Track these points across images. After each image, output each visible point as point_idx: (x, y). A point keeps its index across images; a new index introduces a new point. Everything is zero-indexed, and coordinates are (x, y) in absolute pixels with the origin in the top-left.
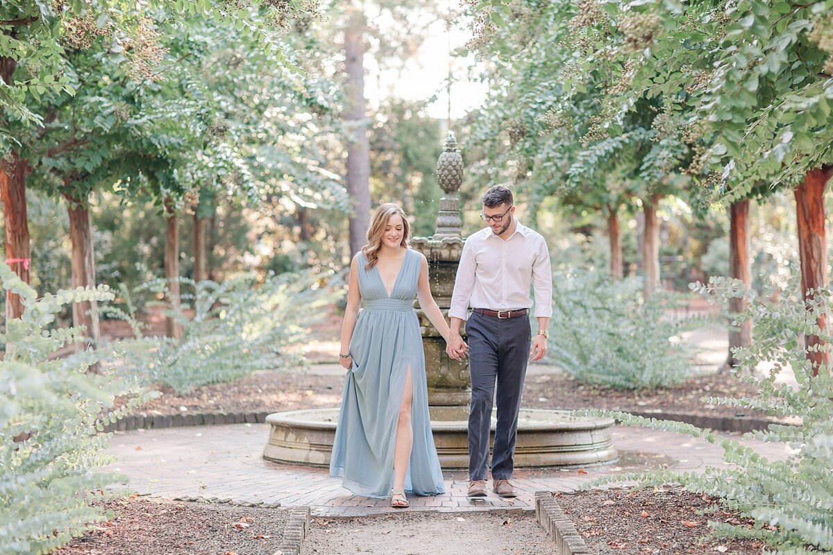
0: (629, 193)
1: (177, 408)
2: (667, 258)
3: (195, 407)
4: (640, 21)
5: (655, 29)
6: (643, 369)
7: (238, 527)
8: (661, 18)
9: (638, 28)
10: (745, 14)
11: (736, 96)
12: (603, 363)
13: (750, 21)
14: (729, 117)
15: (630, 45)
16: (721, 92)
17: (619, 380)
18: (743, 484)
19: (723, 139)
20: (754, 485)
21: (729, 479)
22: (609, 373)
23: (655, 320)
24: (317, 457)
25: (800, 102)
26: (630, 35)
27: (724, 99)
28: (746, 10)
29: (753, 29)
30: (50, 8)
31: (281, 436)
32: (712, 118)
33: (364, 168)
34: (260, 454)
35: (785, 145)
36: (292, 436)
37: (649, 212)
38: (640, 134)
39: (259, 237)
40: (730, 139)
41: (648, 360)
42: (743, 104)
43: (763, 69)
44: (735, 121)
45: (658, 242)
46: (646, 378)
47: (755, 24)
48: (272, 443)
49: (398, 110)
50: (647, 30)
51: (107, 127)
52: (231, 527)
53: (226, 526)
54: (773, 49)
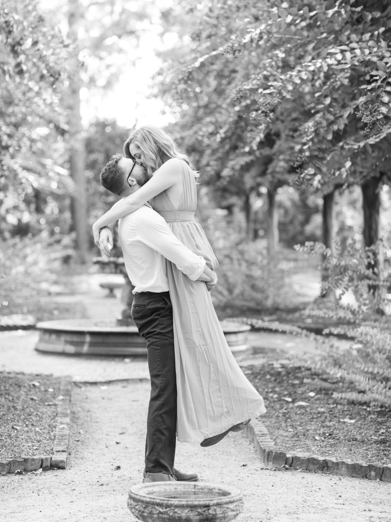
0: (259, 185)
2: (282, 227)
4: (268, 102)
5: (276, 106)
6: (267, 298)
7: (34, 385)
8: (280, 100)
9: (267, 106)
10: (326, 96)
11: (320, 142)
12: (242, 294)
13: (328, 101)
14: (316, 153)
15: (263, 115)
16: (312, 140)
17: (252, 304)
18: (325, 360)
19: (313, 165)
20: (331, 360)
21: (317, 359)
22: (246, 300)
23: (275, 266)
24: (71, 349)
25: (354, 145)
26: (263, 109)
27: (314, 143)
28: (326, 93)
29: (330, 105)
31: (47, 336)
32: (307, 154)
34: (33, 347)
35: (348, 169)
36: (54, 337)
37: (271, 196)
38: (266, 151)
39: (7, 211)
40: (317, 165)
41: (271, 292)
42: (324, 146)
43: (335, 127)
44: (320, 156)
45: (277, 216)
46: (269, 303)
47: (331, 102)
48: (41, 340)
50: (272, 107)
52: (29, 385)
53: (26, 385)
54: (341, 116)
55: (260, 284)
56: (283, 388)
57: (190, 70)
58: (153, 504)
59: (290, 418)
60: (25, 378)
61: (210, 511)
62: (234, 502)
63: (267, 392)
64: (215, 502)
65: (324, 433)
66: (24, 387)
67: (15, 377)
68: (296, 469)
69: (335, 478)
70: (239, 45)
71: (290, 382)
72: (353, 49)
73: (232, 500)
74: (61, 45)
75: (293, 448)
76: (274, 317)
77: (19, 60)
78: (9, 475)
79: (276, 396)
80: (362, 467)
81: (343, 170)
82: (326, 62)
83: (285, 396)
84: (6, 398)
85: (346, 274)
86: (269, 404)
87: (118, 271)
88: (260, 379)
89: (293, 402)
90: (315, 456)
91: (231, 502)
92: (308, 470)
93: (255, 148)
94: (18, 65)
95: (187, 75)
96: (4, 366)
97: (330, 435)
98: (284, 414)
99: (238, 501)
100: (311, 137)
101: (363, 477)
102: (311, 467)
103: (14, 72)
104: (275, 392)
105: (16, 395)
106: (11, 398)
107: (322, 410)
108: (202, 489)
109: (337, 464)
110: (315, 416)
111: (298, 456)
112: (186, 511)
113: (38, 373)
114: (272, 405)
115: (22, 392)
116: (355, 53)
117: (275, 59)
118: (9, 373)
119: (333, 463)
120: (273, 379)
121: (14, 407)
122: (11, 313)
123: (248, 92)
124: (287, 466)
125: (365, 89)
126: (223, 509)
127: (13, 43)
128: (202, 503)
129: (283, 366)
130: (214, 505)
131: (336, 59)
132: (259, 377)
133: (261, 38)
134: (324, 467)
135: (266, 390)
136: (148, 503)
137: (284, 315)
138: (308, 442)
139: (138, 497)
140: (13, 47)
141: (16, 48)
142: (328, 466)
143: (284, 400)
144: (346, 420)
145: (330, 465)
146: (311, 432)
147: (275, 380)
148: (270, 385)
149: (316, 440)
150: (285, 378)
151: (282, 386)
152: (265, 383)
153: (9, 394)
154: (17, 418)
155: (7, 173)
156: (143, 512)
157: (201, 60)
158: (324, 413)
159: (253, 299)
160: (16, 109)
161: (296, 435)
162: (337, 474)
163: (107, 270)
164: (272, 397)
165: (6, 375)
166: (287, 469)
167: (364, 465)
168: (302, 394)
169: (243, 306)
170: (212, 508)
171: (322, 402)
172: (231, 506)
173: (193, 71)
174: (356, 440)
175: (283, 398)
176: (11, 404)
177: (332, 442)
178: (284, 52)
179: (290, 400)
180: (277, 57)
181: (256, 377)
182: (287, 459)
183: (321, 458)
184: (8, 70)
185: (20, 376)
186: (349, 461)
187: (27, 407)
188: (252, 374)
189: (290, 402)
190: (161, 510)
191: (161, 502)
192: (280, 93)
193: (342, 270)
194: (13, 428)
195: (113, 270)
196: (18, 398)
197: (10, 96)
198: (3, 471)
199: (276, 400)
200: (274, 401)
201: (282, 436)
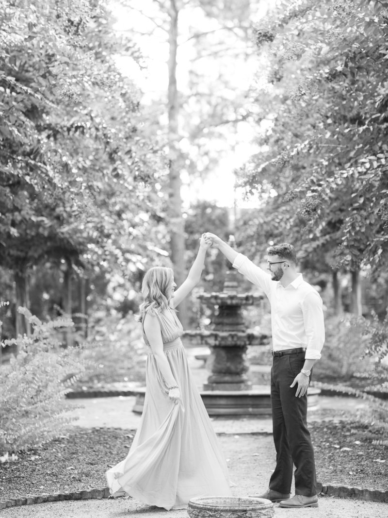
1: (81, 388)
3: (91, 388)
4: (310, 203)
5: (317, 206)
6: (342, 367)
7: (128, 437)
8: (320, 202)
9: (310, 206)
10: (361, 196)
11: (356, 234)
13: (361, 201)
14: (353, 243)
15: (307, 213)
16: (349, 232)
17: (329, 372)
19: (350, 253)
22: (324, 369)
26: (307, 209)
27: (350, 235)
30: (39, 187)
32: (345, 243)
33: (181, 245)
34: (131, 409)
35: (380, 255)
39: (114, 289)
40: (354, 253)
42: (359, 237)
44: (355, 245)
45: (360, 292)
46: (344, 371)
47: (364, 202)
48: (138, 403)
49: (203, 207)
50: (314, 207)
51: (46, 234)
52: (124, 437)
53: (122, 437)
54: (373, 213)
55: (336, 354)
56: (335, 439)
57: (254, 174)
58: (205, 509)
59: (334, 459)
60: (122, 432)
61: (247, 515)
62: (265, 508)
63: (322, 442)
64: (251, 508)
65: (357, 470)
66: (120, 438)
67: (113, 431)
68: (330, 496)
69: (359, 502)
70: (288, 157)
71: (343, 433)
72: (379, 159)
73: (264, 507)
74: (151, 151)
75: (330, 481)
76: (348, 383)
77: (115, 166)
78: (104, 499)
79: (328, 444)
80: (381, 493)
81: (376, 256)
82: (357, 170)
83: (335, 444)
84: (104, 446)
85: (385, 341)
86: (320, 451)
87: (204, 342)
88: (318, 432)
89: (340, 448)
90: (345, 486)
91: (263, 509)
92: (340, 496)
93: (318, 235)
94: (115, 169)
95: (251, 178)
96: (105, 424)
97: (361, 471)
98: (330, 457)
99: (268, 508)
100: (348, 230)
101: (382, 502)
102: (342, 494)
103: (112, 175)
104: (328, 441)
105: (113, 444)
106: (108, 446)
107: (361, 453)
108: (244, 501)
109: (362, 491)
110: (354, 458)
111: (332, 485)
112: (229, 514)
113: (132, 429)
114: (323, 451)
115: (118, 442)
116: (381, 162)
117: (321, 166)
118: (109, 429)
119: (359, 490)
120: (329, 431)
121: (110, 452)
122: (114, 381)
123: (299, 194)
124: (323, 493)
125: (384, 193)
126: (257, 514)
127: (110, 152)
128: (241, 508)
129: (341, 422)
130: (250, 510)
131: (365, 168)
132: (317, 431)
133: (311, 148)
134: (352, 494)
135: (321, 440)
136: (201, 508)
137: (357, 382)
138: (343, 476)
139: (194, 505)
140: (110, 155)
141: (113, 156)
142: (355, 494)
143: (334, 447)
144: (378, 460)
145: (356, 492)
146: (347, 469)
147: (331, 433)
148: (326, 436)
149: (350, 475)
150: (339, 431)
151: (335, 437)
152: (322, 434)
153: (107, 443)
154: (112, 460)
155: (108, 257)
156: (198, 516)
157: (263, 166)
158: (362, 455)
159: (329, 368)
160: (118, 199)
161: (335, 471)
162: (362, 499)
163: (194, 341)
164: (324, 445)
165: (105, 430)
166: (323, 496)
167: (383, 492)
168: (350, 442)
169: (321, 374)
170: (249, 512)
171: (363, 448)
172: (263, 512)
173: (256, 175)
174: (381, 474)
175: (332, 446)
176: (108, 450)
177: (362, 475)
178: (327, 161)
179: (338, 447)
180: (322, 165)
181: (315, 430)
182: (323, 488)
183: (350, 487)
184: (107, 173)
185: (118, 431)
186: (372, 489)
187: (121, 453)
188: (313, 428)
189: (338, 449)
190: (210, 513)
191: (211, 508)
192: (320, 196)
193: (381, 338)
194: (108, 466)
195: (200, 342)
196: (114, 446)
197: (112, 189)
198: (99, 496)
199: (327, 447)
200: (325, 448)
201: (323, 472)
